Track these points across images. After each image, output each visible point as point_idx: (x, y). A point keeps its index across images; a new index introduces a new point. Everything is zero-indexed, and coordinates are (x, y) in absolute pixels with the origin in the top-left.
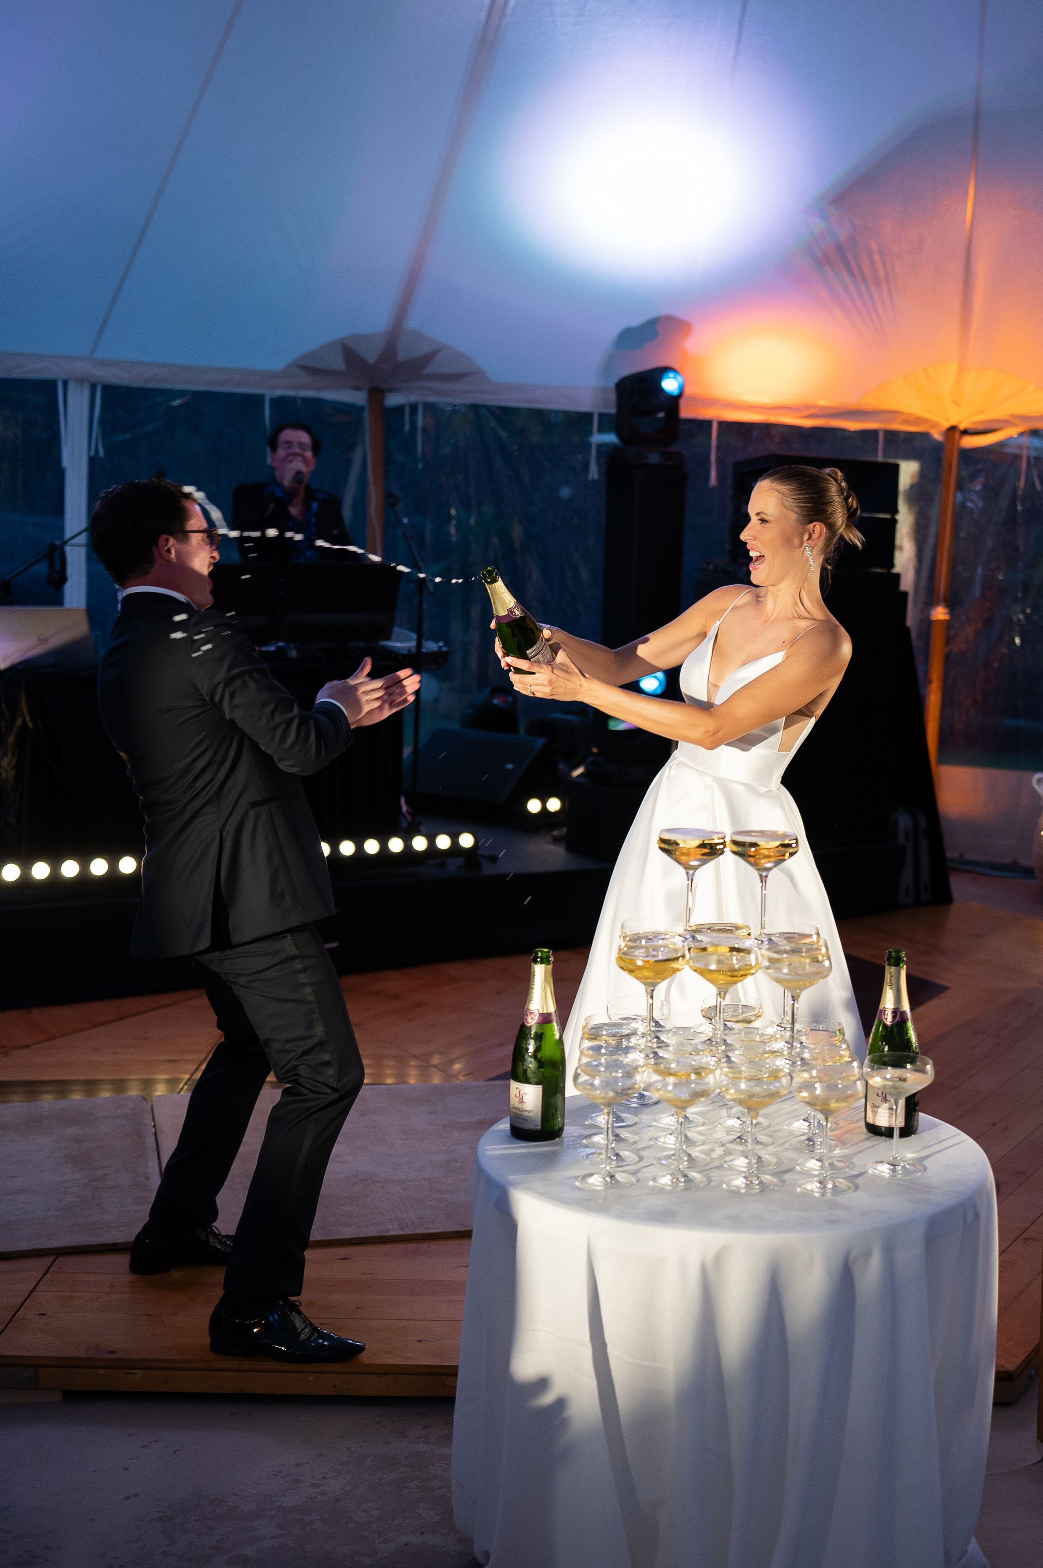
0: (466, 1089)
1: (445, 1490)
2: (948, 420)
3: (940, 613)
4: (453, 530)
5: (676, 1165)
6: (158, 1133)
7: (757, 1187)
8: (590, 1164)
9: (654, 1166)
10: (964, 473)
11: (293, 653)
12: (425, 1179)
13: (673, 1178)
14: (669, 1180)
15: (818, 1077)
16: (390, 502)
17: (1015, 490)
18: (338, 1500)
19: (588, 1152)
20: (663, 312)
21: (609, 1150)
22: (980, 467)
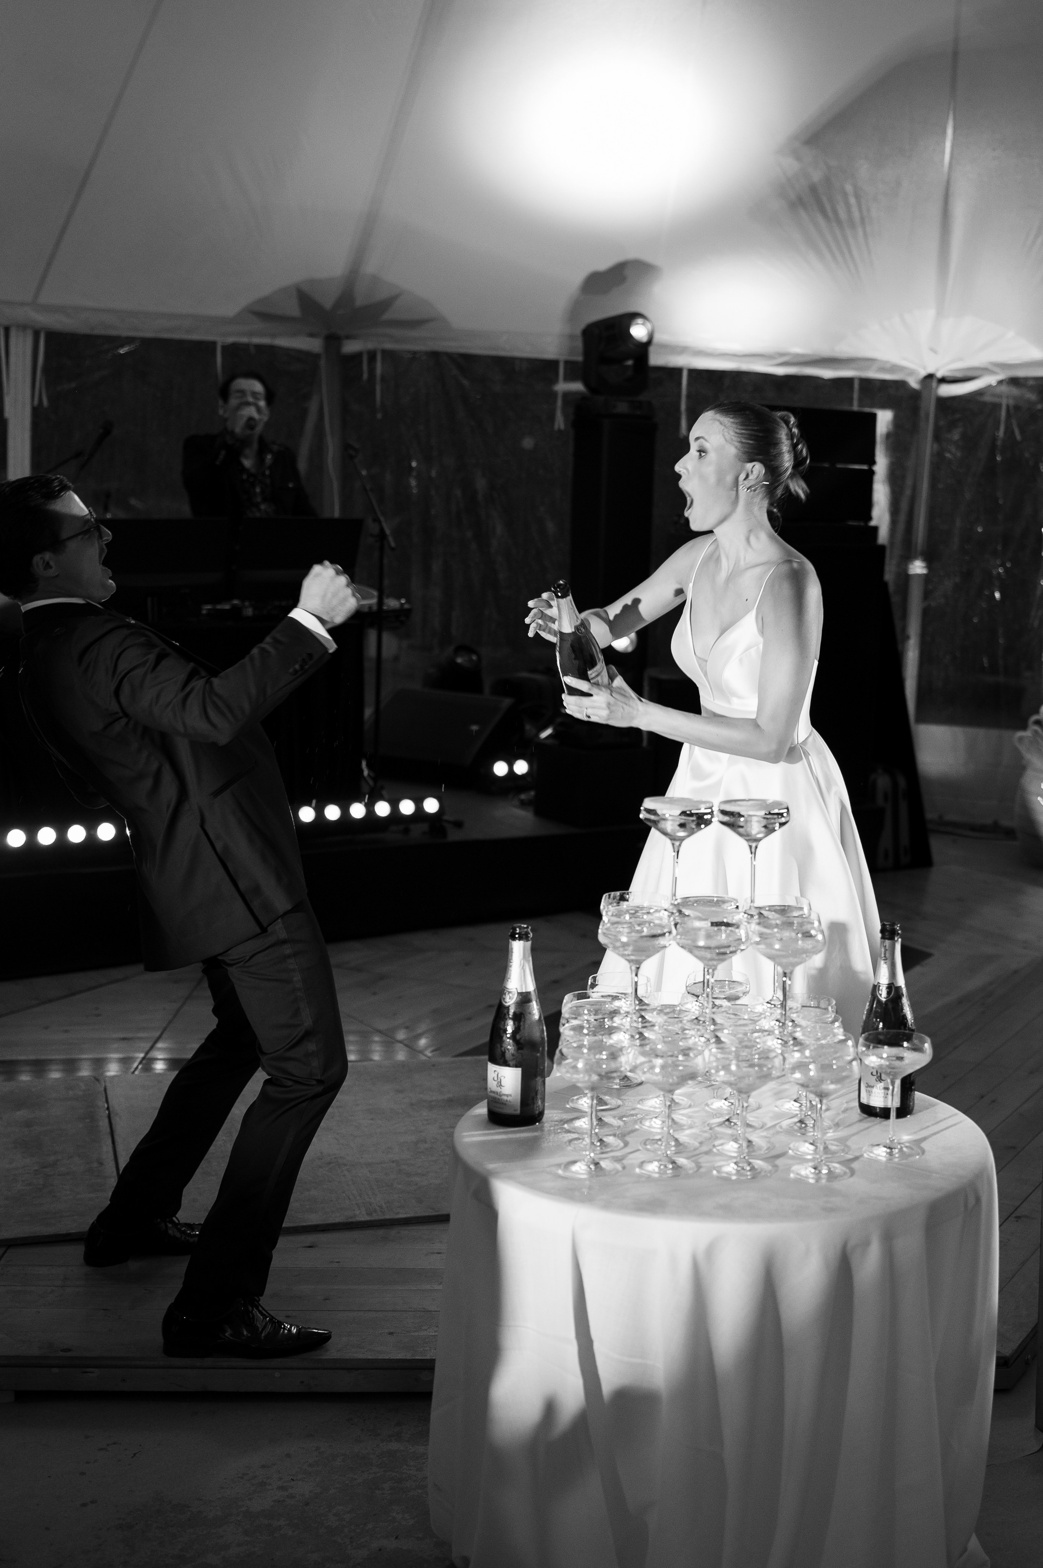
0: (434, 1065)
1: (420, 1491)
2: (925, 368)
3: (918, 567)
4: (413, 483)
5: (664, 1152)
6: (112, 1116)
7: (749, 1173)
8: (573, 1151)
9: (640, 1152)
10: (942, 423)
11: (249, 612)
12: (393, 1162)
13: (661, 1165)
14: (656, 1166)
15: (811, 1057)
16: (347, 452)
17: (994, 439)
18: (307, 1504)
19: (570, 1138)
20: (631, 255)
21: (593, 1135)
22: (957, 416)
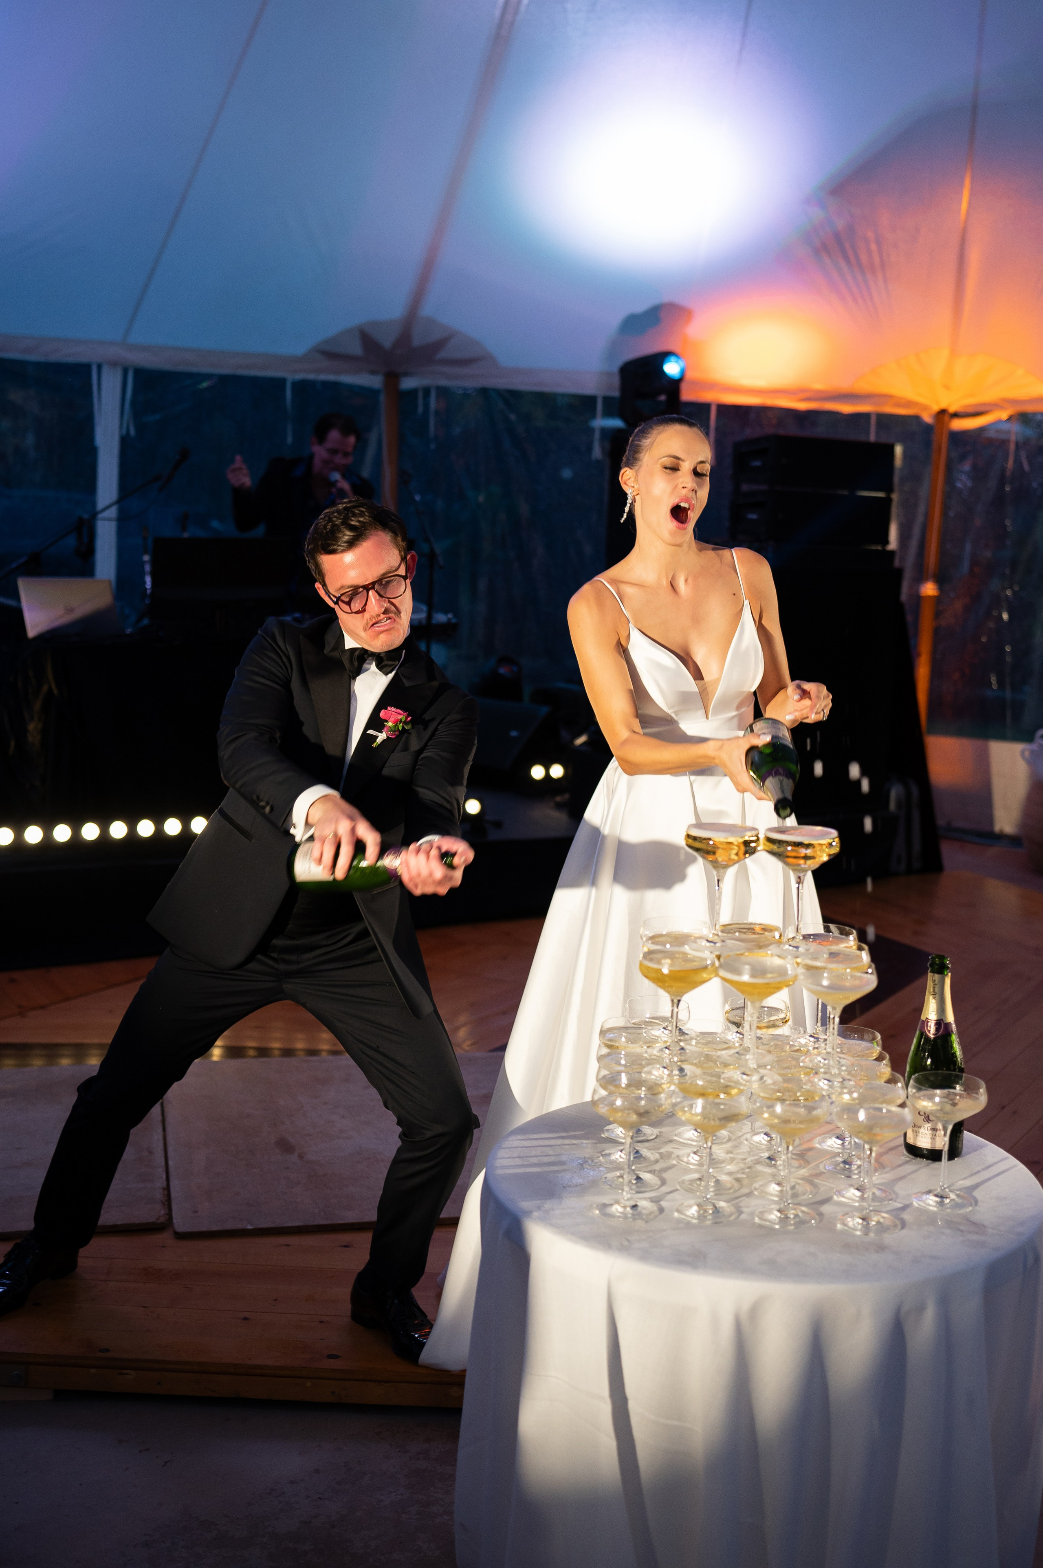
2: (938, 404)
3: (929, 589)
5: (702, 1192)
7: (793, 1222)
9: (678, 1192)
10: (954, 455)
13: (701, 1209)
14: (696, 1211)
16: (403, 479)
17: (1003, 470)
18: (333, 1526)
20: (666, 298)
22: (967, 449)
